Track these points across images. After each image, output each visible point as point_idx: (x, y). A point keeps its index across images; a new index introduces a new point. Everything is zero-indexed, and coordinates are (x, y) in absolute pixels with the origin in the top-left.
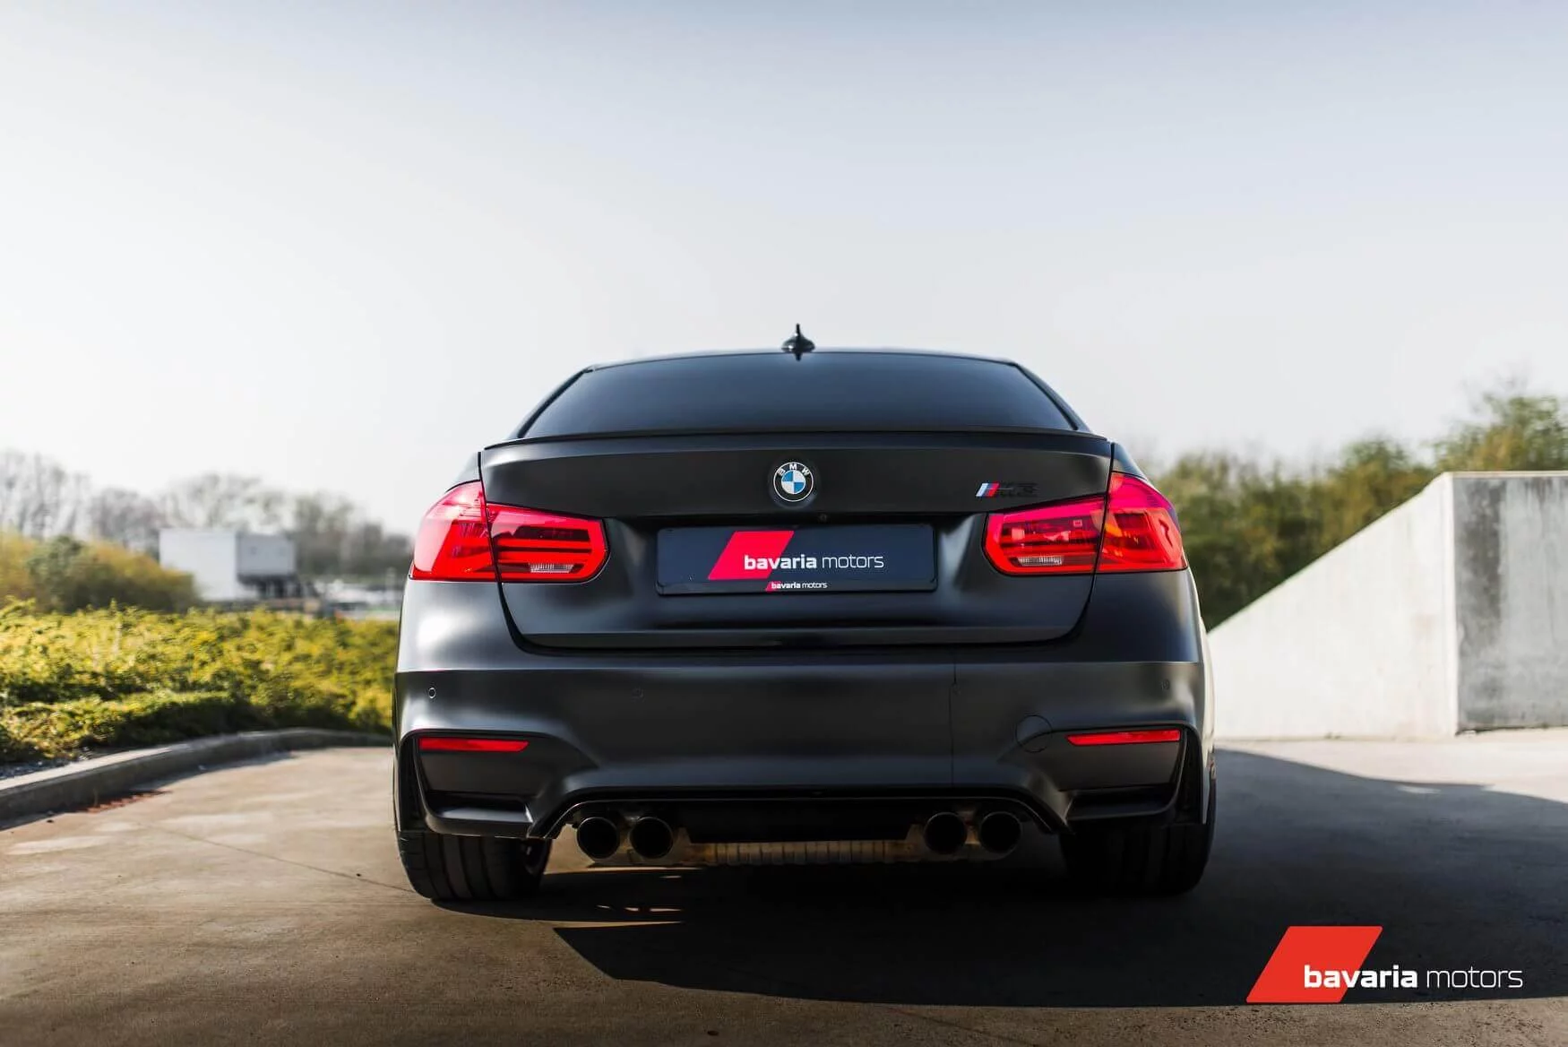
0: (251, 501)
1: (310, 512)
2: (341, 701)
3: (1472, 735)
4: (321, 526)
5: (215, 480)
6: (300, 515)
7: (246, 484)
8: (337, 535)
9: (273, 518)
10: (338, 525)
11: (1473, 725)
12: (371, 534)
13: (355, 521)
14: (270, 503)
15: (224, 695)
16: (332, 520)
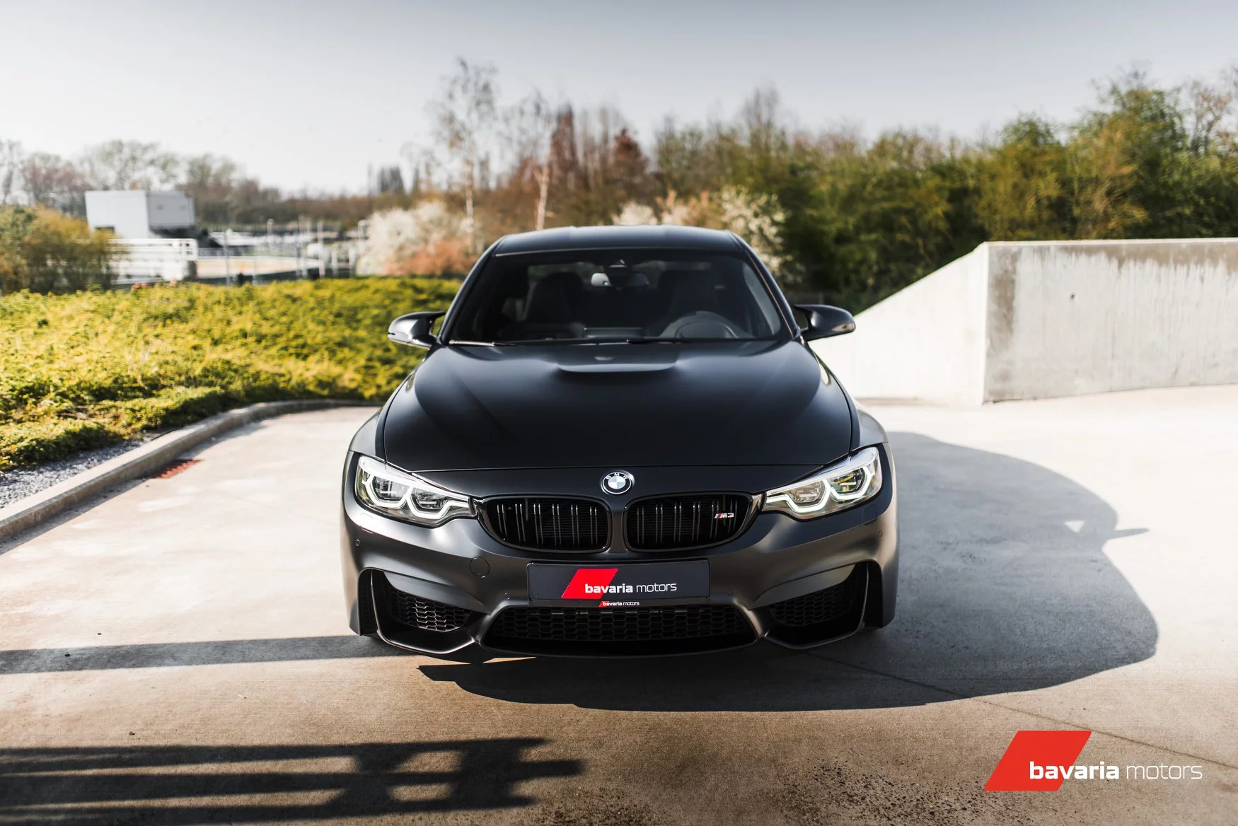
0: (152, 162)
1: (200, 170)
2: (283, 379)
3: (991, 405)
4: (210, 181)
5: (119, 146)
6: (191, 172)
7: (145, 149)
8: (222, 189)
9: (171, 177)
10: (224, 181)
11: (992, 398)
12: (250, 189)
13: (236, 178)
14: (166, 164)
15: (218, 389)
16: (217, 177)
